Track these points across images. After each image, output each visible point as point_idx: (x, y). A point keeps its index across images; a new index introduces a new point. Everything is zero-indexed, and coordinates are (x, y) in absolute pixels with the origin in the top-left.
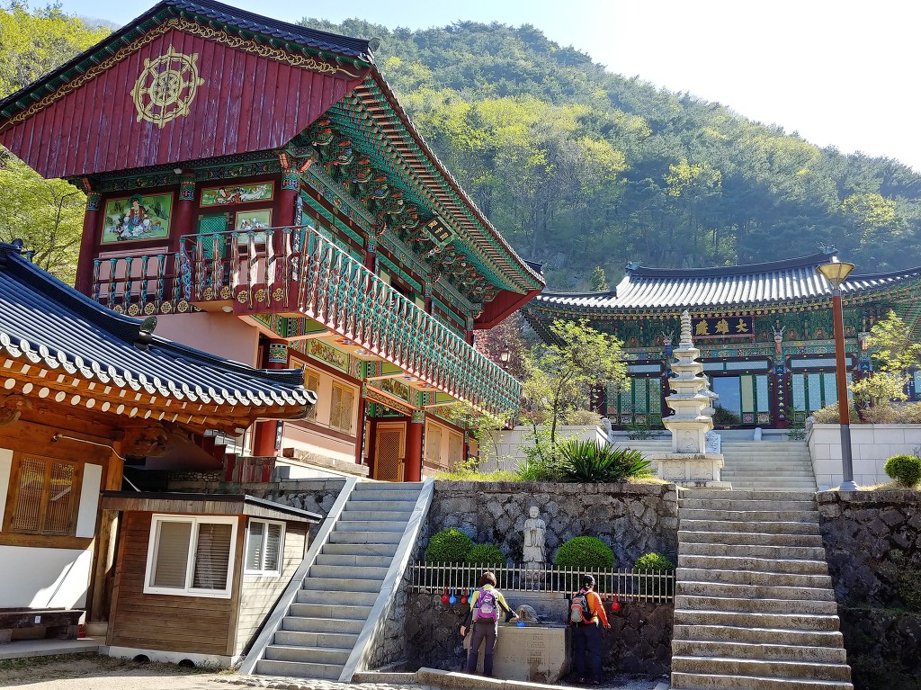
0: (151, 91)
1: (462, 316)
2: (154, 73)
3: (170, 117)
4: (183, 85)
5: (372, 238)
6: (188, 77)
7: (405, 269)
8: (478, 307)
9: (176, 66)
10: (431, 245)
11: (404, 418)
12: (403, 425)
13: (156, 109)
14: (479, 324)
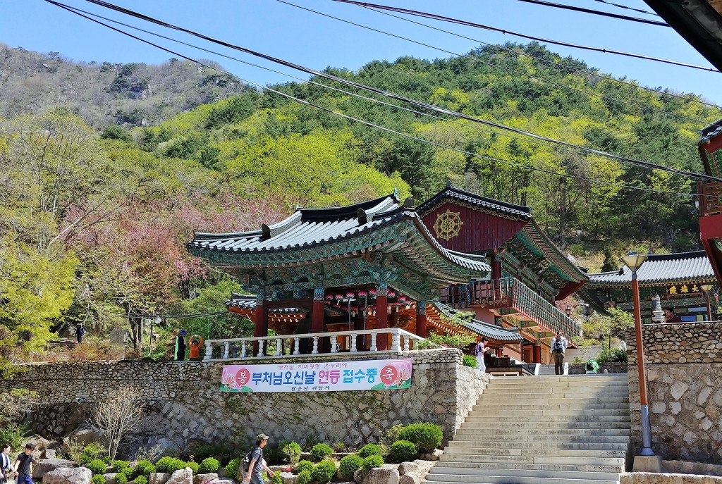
0: (441, 226)
1: (550, 295)
2: (442, 220)
3: (450, 237)
4: (455, 224)
5: (520, 270)
6: (456, 221)
7: (530, 280)
8: (558, 290)
9: (451, 217)
10: (541, 268)
11: (532, 344)
12: (531, 347)
13: (444, 234)
14: (557, 299)
